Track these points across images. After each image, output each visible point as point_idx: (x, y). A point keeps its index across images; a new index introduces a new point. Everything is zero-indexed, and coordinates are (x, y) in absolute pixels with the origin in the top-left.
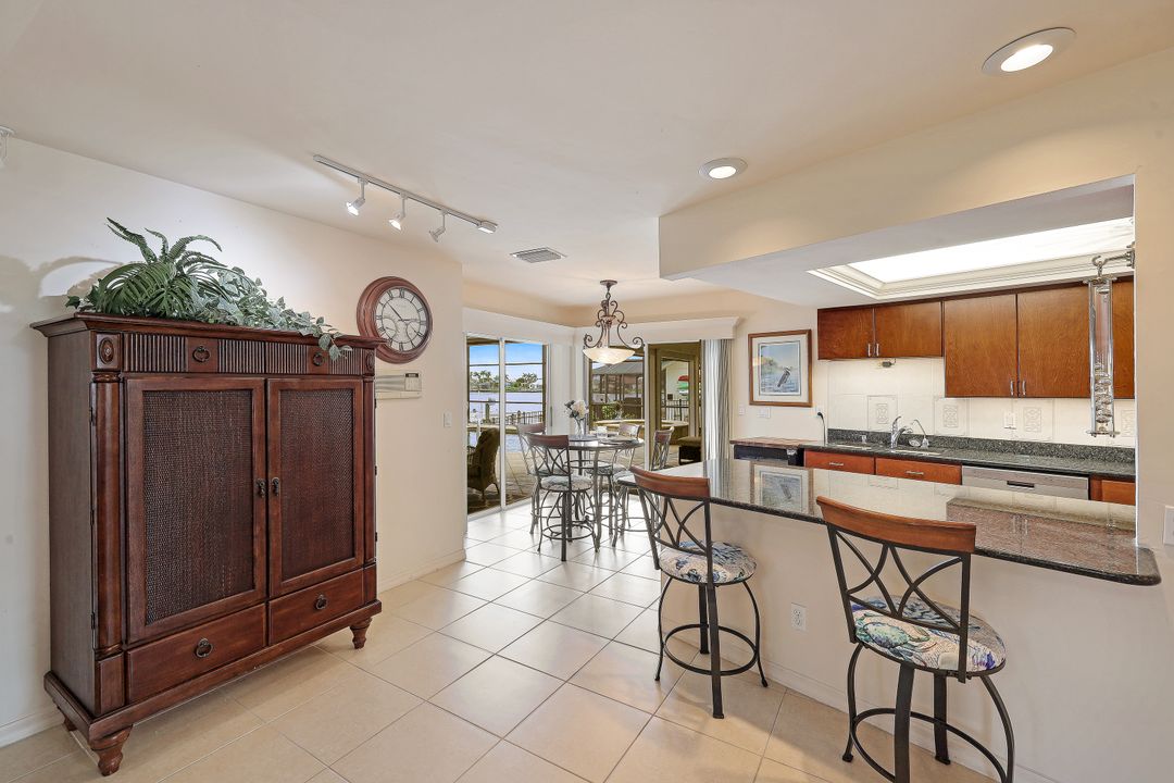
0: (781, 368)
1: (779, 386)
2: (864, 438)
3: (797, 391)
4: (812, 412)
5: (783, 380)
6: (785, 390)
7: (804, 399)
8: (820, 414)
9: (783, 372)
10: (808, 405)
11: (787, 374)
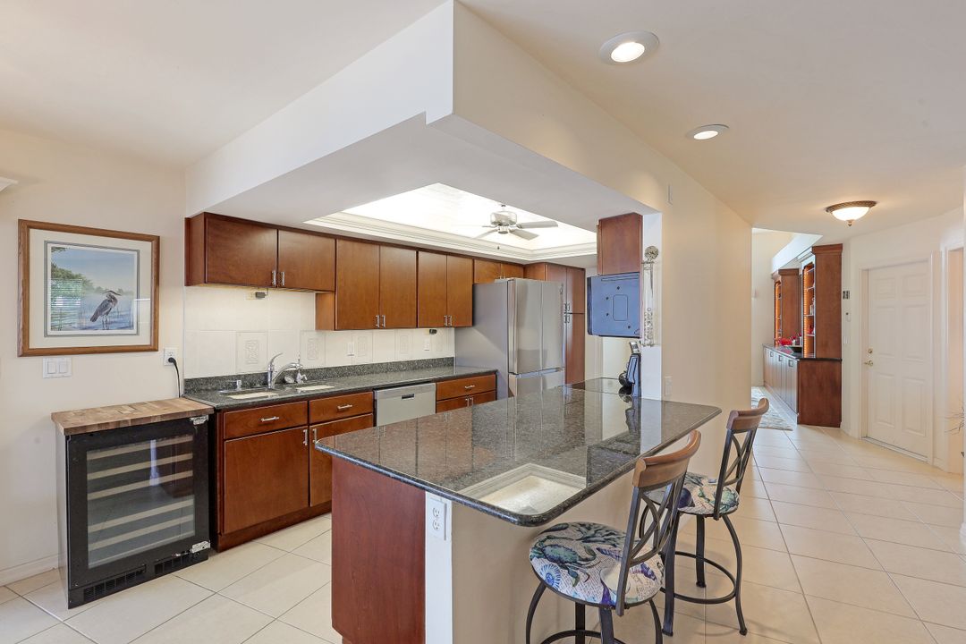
0: (99, 290)
1: (94, 319)
2: (239, 383)
3: (131, 327)
4: (158, 358)
5: (104, 309)
6: (107, 325)
7: (144, 340)
8: (172, 360)
9: (104, 297)
10: (153, 348)
11: (112, 299)
